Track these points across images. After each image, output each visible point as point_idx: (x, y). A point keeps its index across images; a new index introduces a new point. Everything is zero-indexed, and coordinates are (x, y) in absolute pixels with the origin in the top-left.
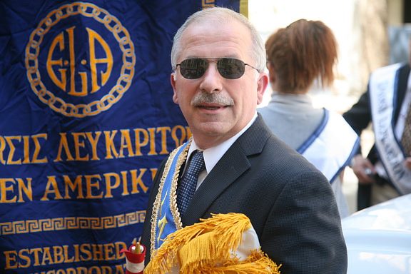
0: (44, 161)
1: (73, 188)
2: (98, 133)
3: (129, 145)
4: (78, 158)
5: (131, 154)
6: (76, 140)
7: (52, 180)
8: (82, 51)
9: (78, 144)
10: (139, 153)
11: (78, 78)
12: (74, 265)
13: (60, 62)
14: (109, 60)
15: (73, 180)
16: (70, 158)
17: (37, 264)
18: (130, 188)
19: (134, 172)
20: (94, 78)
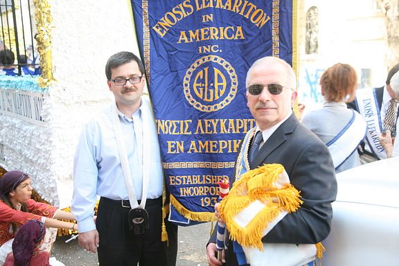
0: (190, 133)
1: (203, 148)
2: (217, 120)
3: (233, 127)
4: (207, 132)
5: (234, 132)
6: (206, 123)
7: (193, 143)
8: (211, 79)
9: (207, 126)
10: (238, 132)
11: (209, 92)
12: (203, 185)
13: (200, 85)
14: (224, 84)
15: (203, 144)
16: (203, 132)
17: (184, 183)
18: (232, 149)
19: (235, 141)
20: (216, 92)
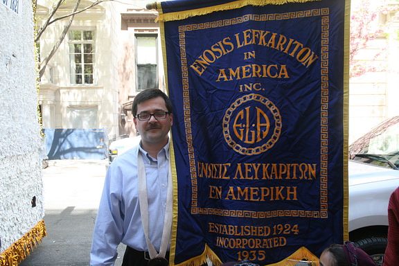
0: (228, 178)
1: (242, 194)
2: (259, 164)
3: (276, 173)
4: (247, 178)
5: (276, 178)
6: (247, 168)
7: (231, 189)
8: (253, 119)
9: (247, 170)
10: (280, 178)
11: (250, 134)
12: (241, 237)
13: (240, 125)
14: (268, 125)
15: (243, 190)
16: (242, 178)
17: (220, 232)
18: (274, 197)
19: (277, 188)
20: (259, 134)
